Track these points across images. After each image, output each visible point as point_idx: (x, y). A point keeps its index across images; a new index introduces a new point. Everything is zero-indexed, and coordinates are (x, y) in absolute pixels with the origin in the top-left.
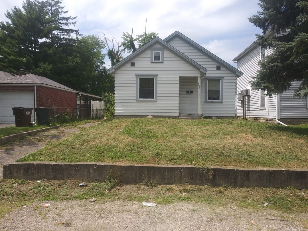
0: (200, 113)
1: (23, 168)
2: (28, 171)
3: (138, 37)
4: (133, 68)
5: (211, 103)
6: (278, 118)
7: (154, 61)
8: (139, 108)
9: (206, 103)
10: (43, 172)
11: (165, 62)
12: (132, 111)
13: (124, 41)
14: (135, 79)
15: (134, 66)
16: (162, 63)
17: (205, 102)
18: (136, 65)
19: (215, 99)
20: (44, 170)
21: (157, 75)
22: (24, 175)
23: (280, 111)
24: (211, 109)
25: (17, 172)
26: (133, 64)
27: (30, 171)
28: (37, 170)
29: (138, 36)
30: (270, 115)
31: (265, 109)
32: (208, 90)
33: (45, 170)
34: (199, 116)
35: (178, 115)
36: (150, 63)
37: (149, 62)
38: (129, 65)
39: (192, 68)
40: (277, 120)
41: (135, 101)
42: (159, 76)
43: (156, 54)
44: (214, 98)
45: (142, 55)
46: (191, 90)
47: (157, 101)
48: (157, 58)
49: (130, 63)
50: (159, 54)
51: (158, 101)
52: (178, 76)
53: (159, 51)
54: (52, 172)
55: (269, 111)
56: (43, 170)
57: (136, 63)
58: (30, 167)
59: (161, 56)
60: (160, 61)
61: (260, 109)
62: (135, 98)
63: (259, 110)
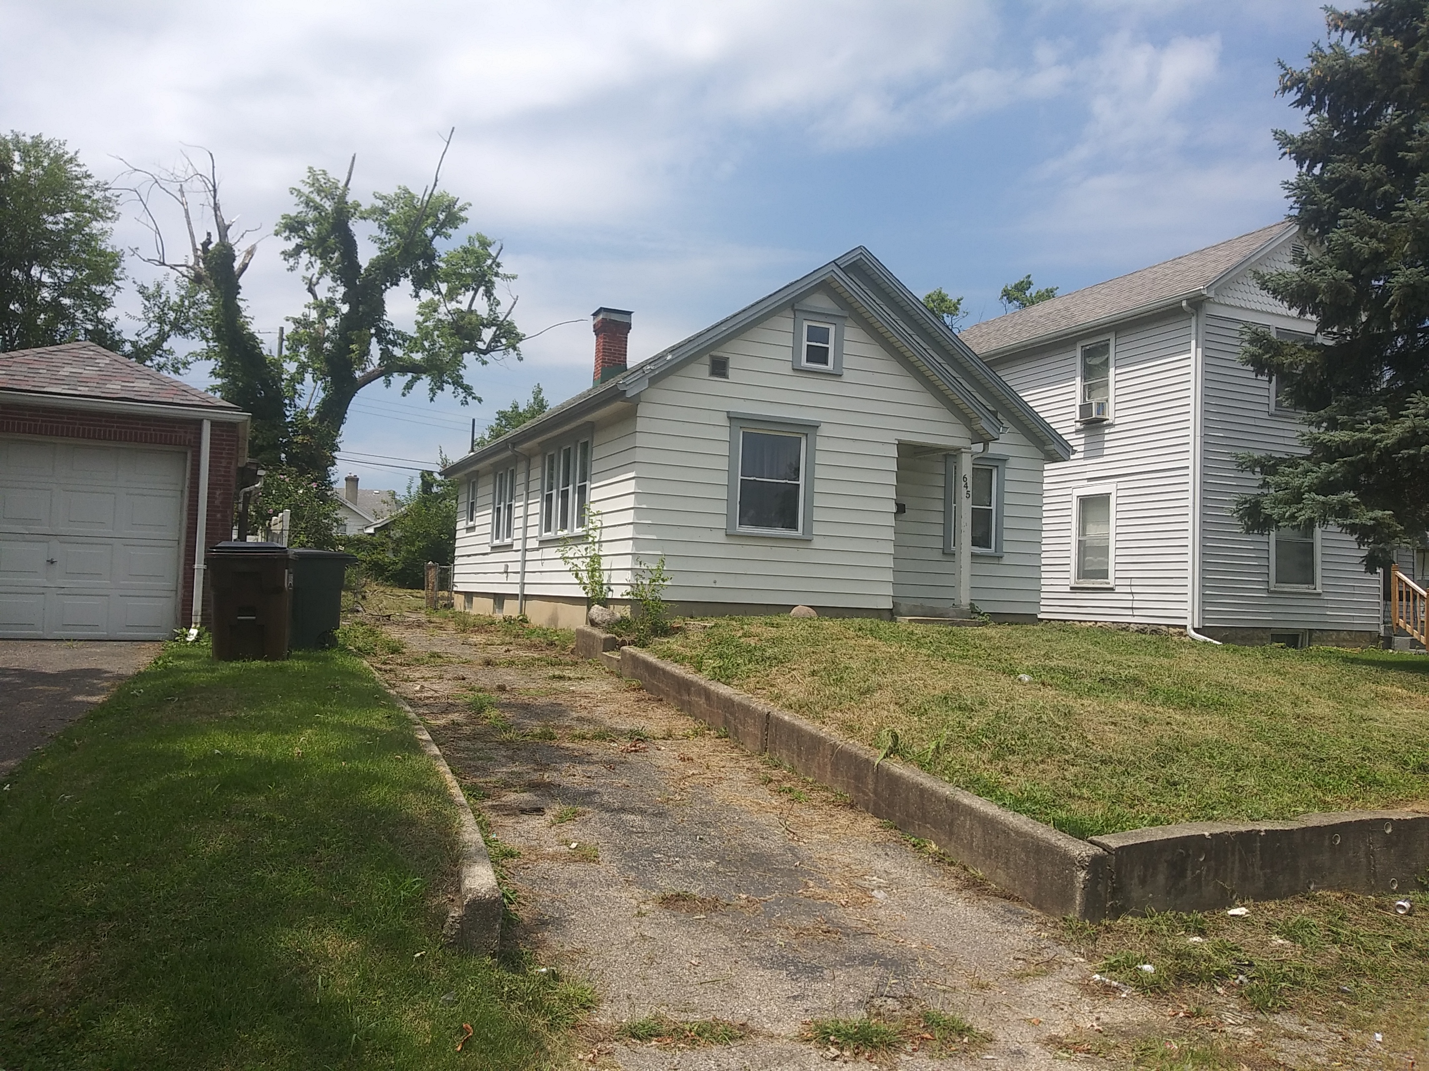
0: (965, 599)
1: (1166, 861)
2: (1182, 874)
3: (379, 204)
4: (717, 385)
6: (1196, 626)
7: (804, 363)
8: (739, 568)
9: (946, 559)
10: (1233, 869)
11: (847, 376)
12: (707, 581)
13: (301, 208)
14: (725, 435)
15: (724, 375)
16: (836, 375)
17: (944, 553)
18: (731, 372)
19: (975, 543)
20: (1237, 857)
21: (814, 427)
22: (1168, 893)
23: (1205, 600)
25: (1143, 882)
26: (719, 368)
27: (1189, 873)
28: (1213, 863)
29: (382, 198)
30: (1136, 612)
31: (1112, 589)
33: (1240, 861)
34: (962, 613)
35: (891, 607)
36: (792, 373)
37: (787, 369)
38: (703, 369)
39: (943, 414)
40: (1193, 633)
41: (720, 537)
42: (824, 430)
43: (813, 333)
45: (758, 333)
47: (811, 541)
48: (818, 355)
49: (706, 359)
50: (823, 335)
51: (817, 543)
52: (893, 438)
53: (827, 326)
54: (1262, 868)
55: (1136, 597)
56: (1233, 863)
57: (731, 364)
58: (1191, 853)
59: (831, 346)
60: (830, 367)
61: (1072, 588)
62: (722, 523)
63: (1069, 590)
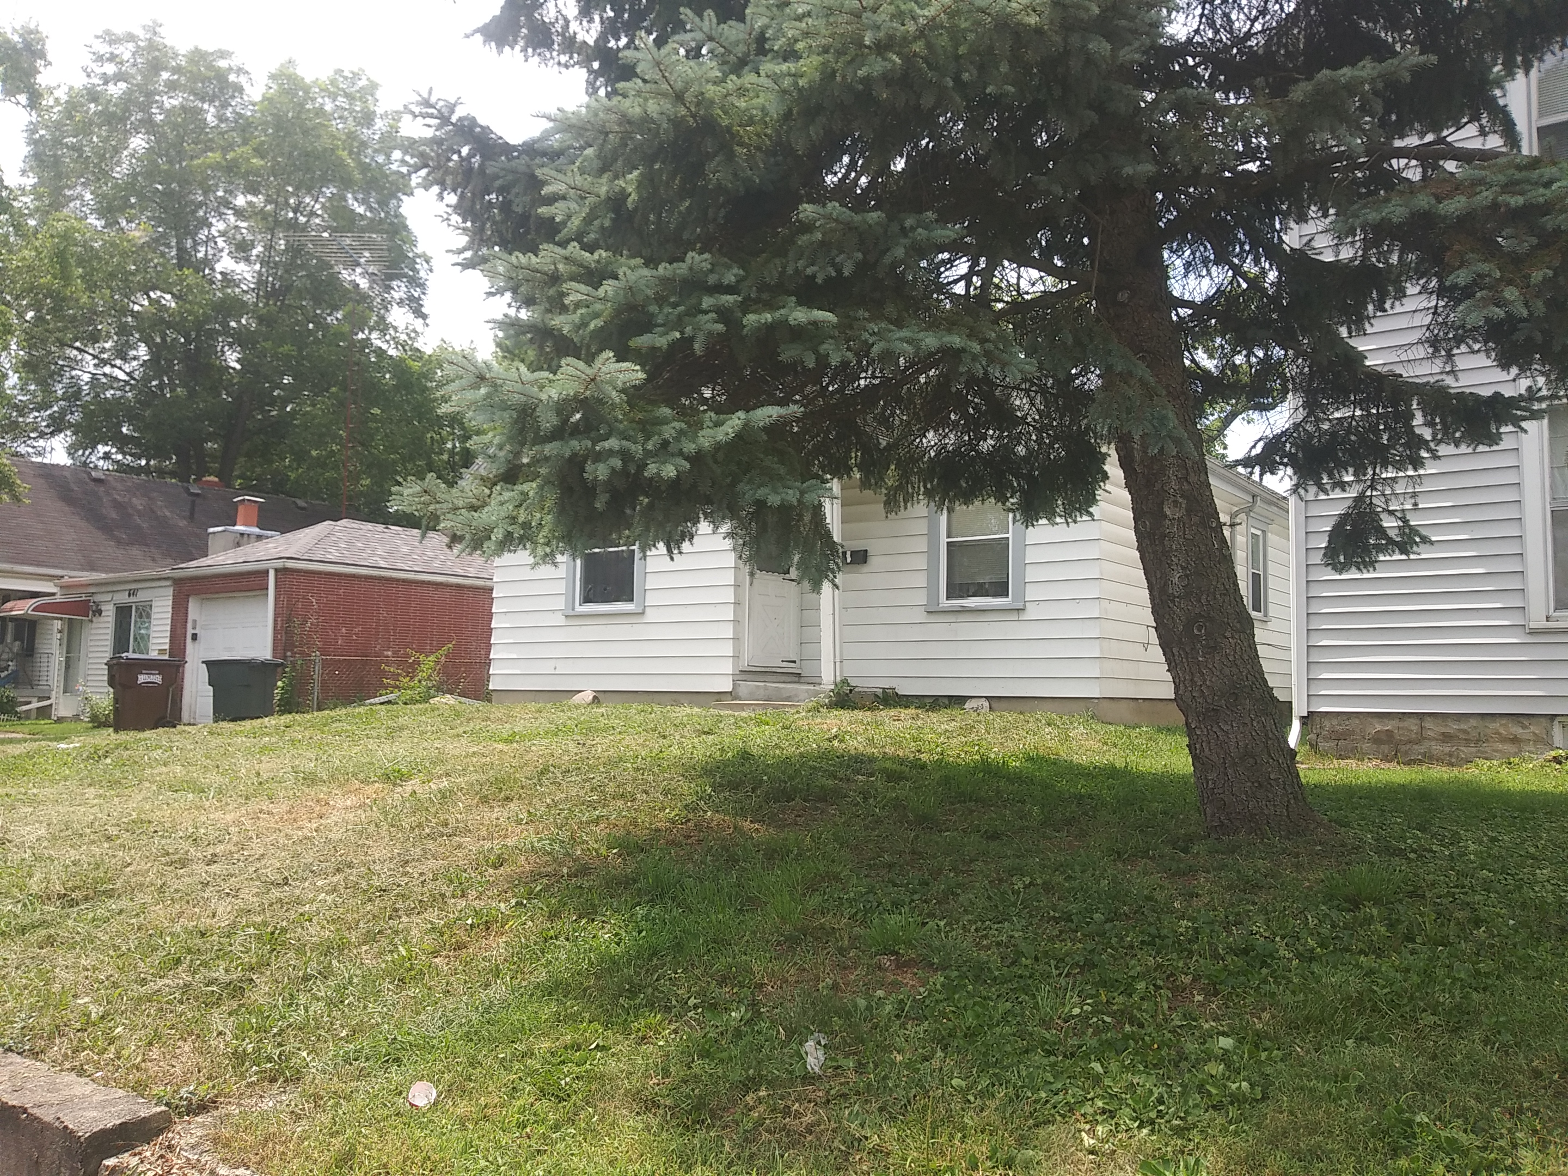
0: (828, 677)
5: (962, 618)
9: (933, 618)
12: (547, 668)
17: (929, 612)
19: (980, 591)
24: (964, 651)
32: (944, 540)
35: (728, 688)
41: (560, 620)
44: (981, 585)
46: (859, 545)
47: (643, 613)
